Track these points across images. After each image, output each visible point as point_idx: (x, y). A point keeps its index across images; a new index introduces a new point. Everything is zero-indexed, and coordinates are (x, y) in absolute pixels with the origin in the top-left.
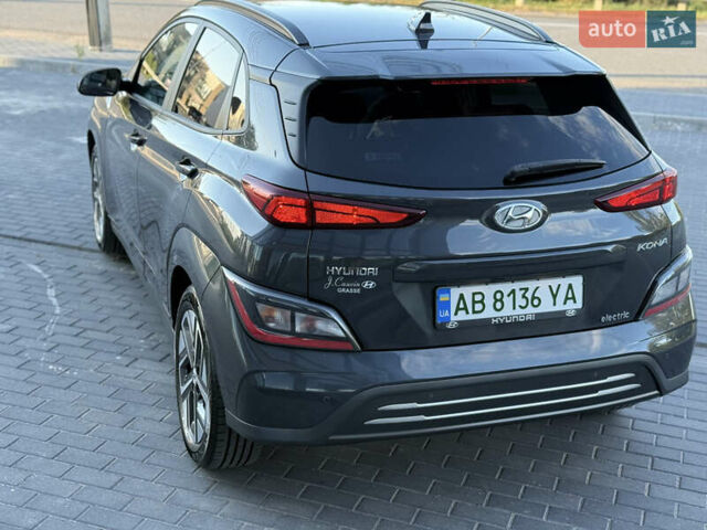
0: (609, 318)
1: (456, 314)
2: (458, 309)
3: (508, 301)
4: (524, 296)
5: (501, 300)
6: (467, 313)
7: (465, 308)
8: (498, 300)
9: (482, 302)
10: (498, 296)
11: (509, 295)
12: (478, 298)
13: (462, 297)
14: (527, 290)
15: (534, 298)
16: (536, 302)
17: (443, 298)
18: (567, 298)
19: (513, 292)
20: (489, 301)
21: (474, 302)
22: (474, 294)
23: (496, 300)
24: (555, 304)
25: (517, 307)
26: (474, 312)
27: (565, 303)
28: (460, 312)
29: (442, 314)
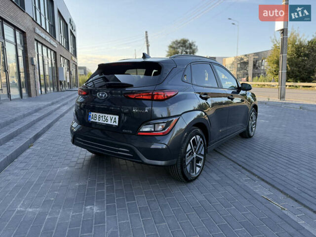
3: (101, 118)
14: (105, 116)
17: (90, 114)
20: (98, 118)
29: (89, 119)
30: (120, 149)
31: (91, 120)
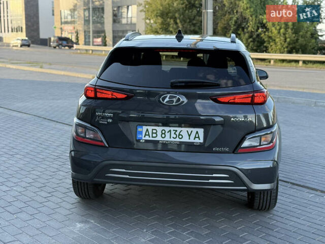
0: (218, 149)
1: (145, 137)
2: (146, 135)
4: (175, 133)
5: (164, 134)
6: (150, 137)
7: (149, 135)
8: (163, 133)
9: (156, 133)
10: (163, 132)
11: (168, 132)
12: (154, 131)
13: (147, 130)
14: (176, 131)
15: (179, 135)
16: (180, 137)
17: (140, 129)
18: (195, 137)
19: (170, 131)
21: (153, 133)
22: (153, 130)
23: (162, 134)
24: (189, 139)
25: (172, 137)
26: (152, 137)
27: (194, 139)
28: (146, 136)
30: (214, 175)
31: (143, 138)
